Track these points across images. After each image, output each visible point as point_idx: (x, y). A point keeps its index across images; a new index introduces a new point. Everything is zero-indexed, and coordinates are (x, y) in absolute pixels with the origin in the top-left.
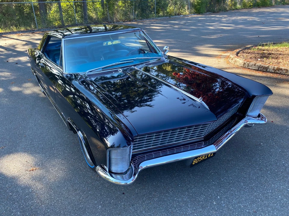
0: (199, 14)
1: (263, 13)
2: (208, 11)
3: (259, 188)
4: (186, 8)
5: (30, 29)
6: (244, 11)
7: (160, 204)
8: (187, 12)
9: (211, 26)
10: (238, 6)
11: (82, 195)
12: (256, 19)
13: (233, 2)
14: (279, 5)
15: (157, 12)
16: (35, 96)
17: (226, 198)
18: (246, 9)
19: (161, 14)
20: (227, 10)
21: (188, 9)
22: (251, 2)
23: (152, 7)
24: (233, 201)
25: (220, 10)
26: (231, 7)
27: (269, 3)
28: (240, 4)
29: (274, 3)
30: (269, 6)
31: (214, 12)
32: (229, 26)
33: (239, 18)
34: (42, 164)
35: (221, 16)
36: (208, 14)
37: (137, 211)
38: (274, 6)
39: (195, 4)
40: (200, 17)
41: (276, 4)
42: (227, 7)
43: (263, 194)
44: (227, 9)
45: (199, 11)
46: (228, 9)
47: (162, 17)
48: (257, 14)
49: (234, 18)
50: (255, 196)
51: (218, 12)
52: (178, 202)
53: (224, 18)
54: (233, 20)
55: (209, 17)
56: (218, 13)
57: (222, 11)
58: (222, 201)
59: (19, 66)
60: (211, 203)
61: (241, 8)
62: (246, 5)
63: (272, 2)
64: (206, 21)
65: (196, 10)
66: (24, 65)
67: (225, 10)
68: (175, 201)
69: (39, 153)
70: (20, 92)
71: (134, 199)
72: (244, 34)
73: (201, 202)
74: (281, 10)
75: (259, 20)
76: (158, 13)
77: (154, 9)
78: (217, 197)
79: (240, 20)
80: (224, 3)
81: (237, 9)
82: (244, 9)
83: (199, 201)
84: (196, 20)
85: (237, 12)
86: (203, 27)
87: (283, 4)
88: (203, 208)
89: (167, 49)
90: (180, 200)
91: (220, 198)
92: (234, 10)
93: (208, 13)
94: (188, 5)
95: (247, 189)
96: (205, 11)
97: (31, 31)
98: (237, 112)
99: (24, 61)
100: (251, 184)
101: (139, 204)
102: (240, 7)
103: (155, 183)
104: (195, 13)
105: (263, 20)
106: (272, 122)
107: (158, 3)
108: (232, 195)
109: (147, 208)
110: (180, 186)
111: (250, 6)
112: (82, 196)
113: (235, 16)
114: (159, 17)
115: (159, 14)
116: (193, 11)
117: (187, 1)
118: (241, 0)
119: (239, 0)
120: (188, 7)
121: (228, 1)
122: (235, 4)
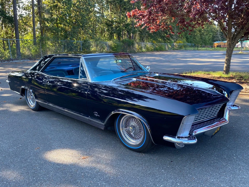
1: (163, 55)
10: (144, 50)
11: (142, 166)
12: (161, 58)
13: (140, 47)
14: (171, 50)
17: (239, 154)
18: (149, 52)
20: (136, 53)
22: (152, 47)
23: (79, 47)
24: (244, 155)
25: (131, 52)
26: (139, 50)
28: (144, 48)
32: (146, 63)
33: (149, 58)
37: (190, 169)
38: (167, 51)
39: (112, 47)
42: (135, 50)
46: (136, 52)
48: (160, 56)
49: (145, 58)
57: (133, 53)
58: (238, 156)
60: (233, 158)
62: (149, 49)
63: (166, 48)
68: (210, 160)
72: (161, 68)
74: (174, 53)
75: (164, 60)
77: (80, 49)
79: (151, 59)
80: (133, 47)
81: (143, 52)
82: (148, 52)
83: (225, 158)
85: (144, 54)
87: (174, 50)
88: (230, 161)
90: (212, 159)
91: (236, 155)
92: (141, 52)
94: (107, 47)
95: (247, 149)
101: (188, 165)
102: (145, 50)
105: (167, 59)
107: (84, 44)
108: (241, 153)
111: (152, 50)
113: (144, 56)
117: (106, 44)
118: (145, 45)
119: (144, 46)
120: (107, 49)
121: (136, 46)
122: (141, 48)
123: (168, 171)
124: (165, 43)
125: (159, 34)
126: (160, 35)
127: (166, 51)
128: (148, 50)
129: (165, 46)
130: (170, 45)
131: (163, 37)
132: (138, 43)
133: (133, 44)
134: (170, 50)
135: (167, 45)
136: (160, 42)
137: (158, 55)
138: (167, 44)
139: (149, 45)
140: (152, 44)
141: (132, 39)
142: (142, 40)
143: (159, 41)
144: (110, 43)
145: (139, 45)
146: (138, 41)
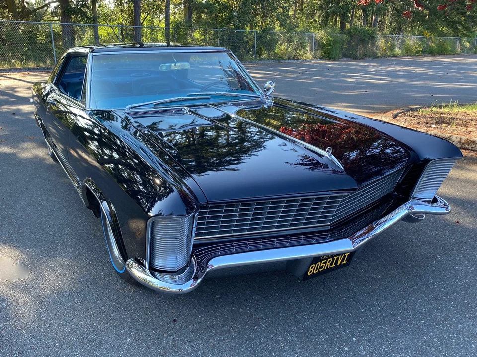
0: (330, 59)
1: (439, 63)
2: (345, 56)
3: (433, 329)
4: (308, 48)
5: (43, 66)
6: (407, 58)
7: (242, 344)
8: (309, 55)
9: (350, 77)
10: (397, 51)
11: (97, 318)
12: (428, 71)
13: (388, 44)
14: (468, 53)
15: (257, 52)
16: (37, 162)
17: (369, 341)
18: (410, 56)
19: (265, 55)
20: (378, 57)
21: (311, 50)
22: (419, 46)
23: (251, 43)
24: (381, 347)
25: (365, 55)
26: (385, 51)
27: (450, 49)
28: (400, 48)
29: (458, 50)
30: (450, 54)
31: (355, 58)
32: (381, 80)
33: (398, 68)
34: (33, 265)
35: (367, 64)
36: (344, 61)
37: (196, 351)
38: (459, 54)
39: (324, 43)
40: (331, 64)
41: (463, 52)
42: (377, 51)
43: (441, 340)
44: (377, 54)
45: (329, 54)
46: (379, 55)
47: (267, 60)
48: (429, 65)
49: (388, 68)
50: (425, 341)
51: (362, 58)
52: (277, 341)
53: (373, 67)
54: (387, 71)
55: (346, 65)
56: (362, 60)
57: (370, 57)
58: (360, 345)
59: (17, 117)
60: (339, 348)
61: (402, 55)
62: (410, 50)
63: (455, 48)
64: (342, 70)
65: (325, 52)
66: (25, 117)
67: (374, 56)
68: (271, 339)
69: (30, 247)
70: (14, 154)
71: (193, 332)
72: (405, 91)
73: (319, 345)
74: (472, 60)
75: (432, 74)
76: (259, 53)
77: (253, 46)
78: (351, 337)
79: (400, 71)
80: (373, 44)
81: (394, 55)
82: (407, 56)
83: (317, 343)
84: (325, 68)
85: (394, 61)
86: (336, 78)
89: (271, 86)
90: (280, 338)
91: (358, 341)
92: (389, 56)
93: (345, 59)
94: (311, 43)
95: (410, 328)
96: (341, 55)
97: (45, 70)
98: (394, 192)
99: (26, 111)
100: (417, 321)
101: (202, 340)
102: (400, 52)
103: (236, 307)
104: (321, 58)
105: (440, 73)
106: (458, 222)
107: (261, 37)
108: (381, 337)
109: (218, 347)
110: (282, 316)
111: (418, 52)
112: (98, 320)
113: (392, 65)
114: (261, 60)
115: (260, 55)
116: (319, 54)
117: (310, 37)
118: (403, 41)
119: (400, 41)
120: (311, 47)
121: (381, 42)
122: (392, 47)
123: (138, 345)
124: (457, 36)
125: (443, 16)
126: (445, 18)
127: (454, 54)
128: (408, 51)
129: (455, 43)
130: (467, 41)
131: (452, 24)
132: (384, 36)
133: (372, 38)
134: (465, 52)
135: (460, 43)
136: (442, 34)
137: (427, 62)
138: (460, 41)
139: (412, 40)
140: (421, 39)
141: (374, 26)
142: (400, 29)
143: (442, 31)
144: (320, 34)
145: (386, 41)
146: (387, 31)
